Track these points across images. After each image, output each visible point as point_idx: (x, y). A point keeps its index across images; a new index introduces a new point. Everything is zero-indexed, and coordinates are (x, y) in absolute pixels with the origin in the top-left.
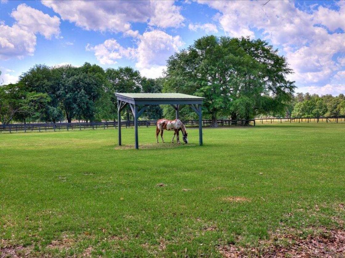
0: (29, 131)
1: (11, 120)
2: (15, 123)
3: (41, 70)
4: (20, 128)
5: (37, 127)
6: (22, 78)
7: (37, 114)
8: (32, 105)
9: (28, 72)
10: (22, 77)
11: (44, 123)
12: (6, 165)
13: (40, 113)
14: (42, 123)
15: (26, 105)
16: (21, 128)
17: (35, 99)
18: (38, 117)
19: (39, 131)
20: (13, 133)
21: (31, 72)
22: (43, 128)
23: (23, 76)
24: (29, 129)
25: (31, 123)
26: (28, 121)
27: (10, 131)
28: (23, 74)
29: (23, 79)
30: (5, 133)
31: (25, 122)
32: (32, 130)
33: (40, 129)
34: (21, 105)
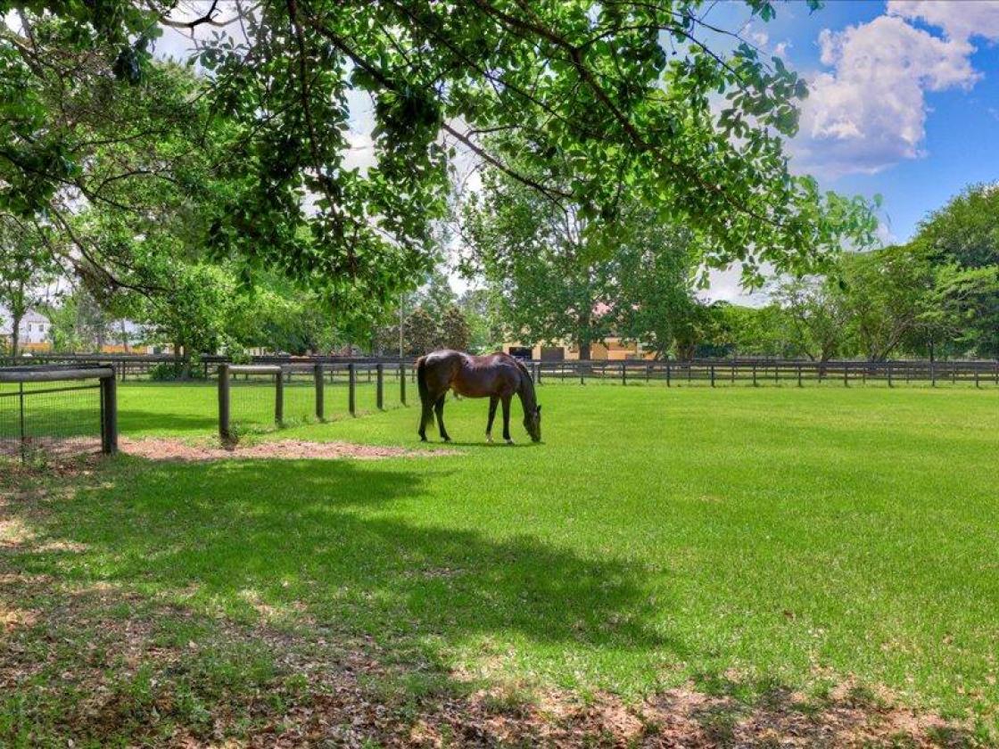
0: (946, 383)
1: (890, 350)
2: (903, 359)
3: (984, 199)
4: (917, 373)
5: (970, 373)
6: (925, 229)
7: (970, 334)
8: (953, 307)
9: (944, 209)
10: (926, 225)
11: (992, 360)
12: (883, 475)
13: (979, 329)
14: (982, 360)
15: (934, 307)
16: (920, 373)
17: (964, 287)
18: (971, 344)
19: (974, 383)
20: (898, 387)
21: (952, 209)
22: (986, 375)
23: (928, 221)
24: (945, 376)
25: (950, 359)
26: (940, 354)
27: (890, 379)
28: (929, 214)
29: (930, 231)
30: (874, 386)
31: (932, 355)
32: (955, 379)
33: (978, 379)
34: (919, 305)
